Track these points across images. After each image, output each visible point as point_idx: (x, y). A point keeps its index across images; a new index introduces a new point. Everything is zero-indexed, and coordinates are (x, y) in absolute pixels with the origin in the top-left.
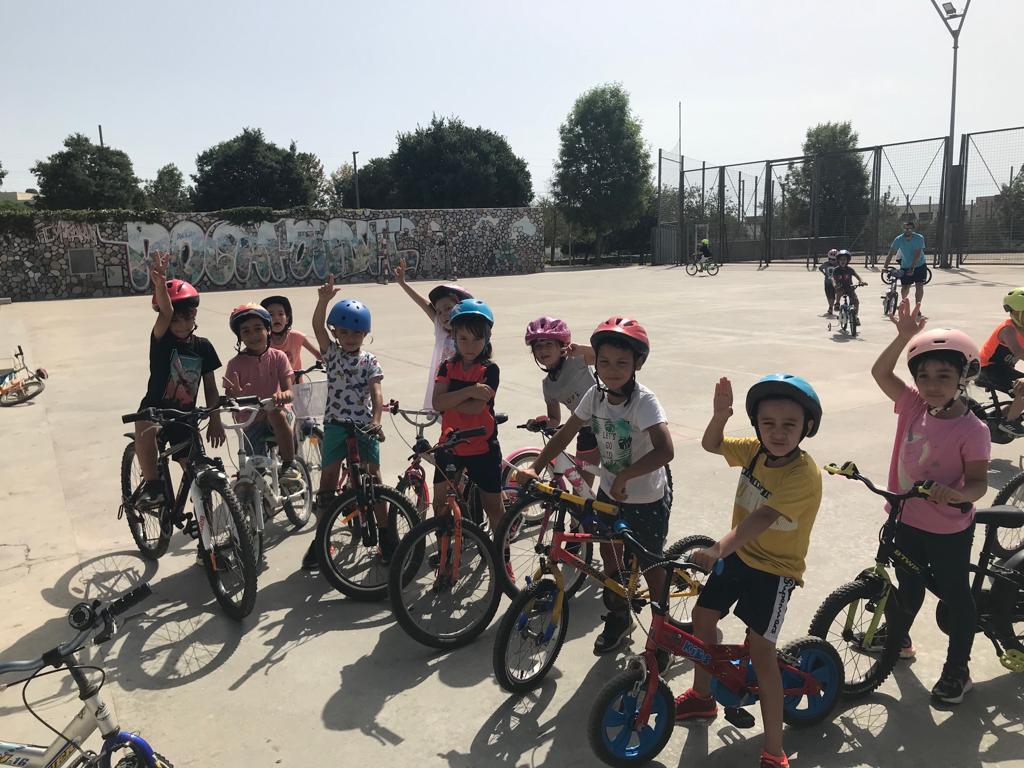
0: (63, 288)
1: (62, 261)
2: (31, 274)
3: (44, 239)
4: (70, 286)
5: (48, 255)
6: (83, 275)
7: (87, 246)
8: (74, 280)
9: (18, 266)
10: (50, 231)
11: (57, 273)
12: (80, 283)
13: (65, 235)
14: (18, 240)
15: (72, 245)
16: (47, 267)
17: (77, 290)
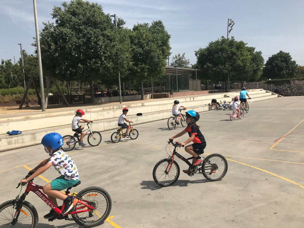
0: (295, 94)
1: (295, 88)
2: (289, 91)
3: (292, 84)
4: (296, 93)
5: (293, 87)
6: (299, 91)
7: (301, 85)
8: (298, 92)
9: (287, 90)
10: (294, 82)
11: (294, 91)
12: (299, 93)
13: (297, 83)
14: (287, 84)
15: (298, 85)
16: (292, 90)
17: (298, 94)
